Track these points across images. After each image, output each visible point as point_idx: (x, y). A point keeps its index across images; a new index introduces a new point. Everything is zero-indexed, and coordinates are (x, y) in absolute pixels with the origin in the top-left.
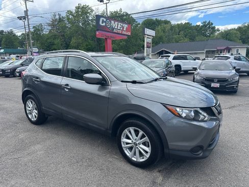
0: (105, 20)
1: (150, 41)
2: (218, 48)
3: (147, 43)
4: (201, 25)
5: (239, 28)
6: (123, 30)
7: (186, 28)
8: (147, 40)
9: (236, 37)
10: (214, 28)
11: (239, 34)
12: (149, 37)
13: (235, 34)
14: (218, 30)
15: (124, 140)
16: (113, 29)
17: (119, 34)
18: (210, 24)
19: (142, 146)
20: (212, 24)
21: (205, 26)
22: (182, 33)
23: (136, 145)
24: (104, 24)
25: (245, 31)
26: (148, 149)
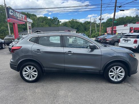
0: (12, 11)
1: (30, 25)
3: (29, 26)
4: (52, 18)
5: (69, 21)
6: (22, 18)
7: (45, 20)
8: (29, 25)
9: (69, 25)
10: (58, 21)
11: (70, 25)
12: (29, 23)
13: (69, 24)
14: (61, 22)
16: (18, 17)
17: (20, 20)
20: (57, 18)
21: (54, 19)
22: (44, 22)
24: (12, 14)
25: (72, 23)
26: (123, 74)
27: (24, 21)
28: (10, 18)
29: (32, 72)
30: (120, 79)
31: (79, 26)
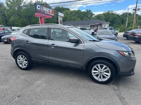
0: (40, 6)
1: (61, 19)
2: (96, 24)
3: (60, 21)
4: (86, 11)
5: (104, 14)
6: (50, 13)
7: (78, 13)
8: (60, 19)
9: (103, 18)
10: (92, 13)
12: (61, 17)
13: (103, 16)
14: (94, 15)
15: (93, 71)
16: (45, 12)
17: (47, 15)
18: (90, 11)
19: (105, 73)
20: (91, 11)
21: (88, 12)
22: (76, 15)
23: (102, 73)
24: (39, 9)
25: (107, 15)
26: (109, 74)
27: (51, 15)
28: (37, 13)
29: (24, 61)
30: (105, 79)
31: (115, 18)
